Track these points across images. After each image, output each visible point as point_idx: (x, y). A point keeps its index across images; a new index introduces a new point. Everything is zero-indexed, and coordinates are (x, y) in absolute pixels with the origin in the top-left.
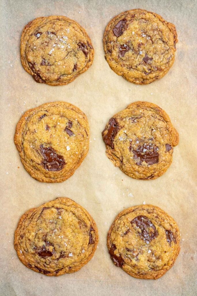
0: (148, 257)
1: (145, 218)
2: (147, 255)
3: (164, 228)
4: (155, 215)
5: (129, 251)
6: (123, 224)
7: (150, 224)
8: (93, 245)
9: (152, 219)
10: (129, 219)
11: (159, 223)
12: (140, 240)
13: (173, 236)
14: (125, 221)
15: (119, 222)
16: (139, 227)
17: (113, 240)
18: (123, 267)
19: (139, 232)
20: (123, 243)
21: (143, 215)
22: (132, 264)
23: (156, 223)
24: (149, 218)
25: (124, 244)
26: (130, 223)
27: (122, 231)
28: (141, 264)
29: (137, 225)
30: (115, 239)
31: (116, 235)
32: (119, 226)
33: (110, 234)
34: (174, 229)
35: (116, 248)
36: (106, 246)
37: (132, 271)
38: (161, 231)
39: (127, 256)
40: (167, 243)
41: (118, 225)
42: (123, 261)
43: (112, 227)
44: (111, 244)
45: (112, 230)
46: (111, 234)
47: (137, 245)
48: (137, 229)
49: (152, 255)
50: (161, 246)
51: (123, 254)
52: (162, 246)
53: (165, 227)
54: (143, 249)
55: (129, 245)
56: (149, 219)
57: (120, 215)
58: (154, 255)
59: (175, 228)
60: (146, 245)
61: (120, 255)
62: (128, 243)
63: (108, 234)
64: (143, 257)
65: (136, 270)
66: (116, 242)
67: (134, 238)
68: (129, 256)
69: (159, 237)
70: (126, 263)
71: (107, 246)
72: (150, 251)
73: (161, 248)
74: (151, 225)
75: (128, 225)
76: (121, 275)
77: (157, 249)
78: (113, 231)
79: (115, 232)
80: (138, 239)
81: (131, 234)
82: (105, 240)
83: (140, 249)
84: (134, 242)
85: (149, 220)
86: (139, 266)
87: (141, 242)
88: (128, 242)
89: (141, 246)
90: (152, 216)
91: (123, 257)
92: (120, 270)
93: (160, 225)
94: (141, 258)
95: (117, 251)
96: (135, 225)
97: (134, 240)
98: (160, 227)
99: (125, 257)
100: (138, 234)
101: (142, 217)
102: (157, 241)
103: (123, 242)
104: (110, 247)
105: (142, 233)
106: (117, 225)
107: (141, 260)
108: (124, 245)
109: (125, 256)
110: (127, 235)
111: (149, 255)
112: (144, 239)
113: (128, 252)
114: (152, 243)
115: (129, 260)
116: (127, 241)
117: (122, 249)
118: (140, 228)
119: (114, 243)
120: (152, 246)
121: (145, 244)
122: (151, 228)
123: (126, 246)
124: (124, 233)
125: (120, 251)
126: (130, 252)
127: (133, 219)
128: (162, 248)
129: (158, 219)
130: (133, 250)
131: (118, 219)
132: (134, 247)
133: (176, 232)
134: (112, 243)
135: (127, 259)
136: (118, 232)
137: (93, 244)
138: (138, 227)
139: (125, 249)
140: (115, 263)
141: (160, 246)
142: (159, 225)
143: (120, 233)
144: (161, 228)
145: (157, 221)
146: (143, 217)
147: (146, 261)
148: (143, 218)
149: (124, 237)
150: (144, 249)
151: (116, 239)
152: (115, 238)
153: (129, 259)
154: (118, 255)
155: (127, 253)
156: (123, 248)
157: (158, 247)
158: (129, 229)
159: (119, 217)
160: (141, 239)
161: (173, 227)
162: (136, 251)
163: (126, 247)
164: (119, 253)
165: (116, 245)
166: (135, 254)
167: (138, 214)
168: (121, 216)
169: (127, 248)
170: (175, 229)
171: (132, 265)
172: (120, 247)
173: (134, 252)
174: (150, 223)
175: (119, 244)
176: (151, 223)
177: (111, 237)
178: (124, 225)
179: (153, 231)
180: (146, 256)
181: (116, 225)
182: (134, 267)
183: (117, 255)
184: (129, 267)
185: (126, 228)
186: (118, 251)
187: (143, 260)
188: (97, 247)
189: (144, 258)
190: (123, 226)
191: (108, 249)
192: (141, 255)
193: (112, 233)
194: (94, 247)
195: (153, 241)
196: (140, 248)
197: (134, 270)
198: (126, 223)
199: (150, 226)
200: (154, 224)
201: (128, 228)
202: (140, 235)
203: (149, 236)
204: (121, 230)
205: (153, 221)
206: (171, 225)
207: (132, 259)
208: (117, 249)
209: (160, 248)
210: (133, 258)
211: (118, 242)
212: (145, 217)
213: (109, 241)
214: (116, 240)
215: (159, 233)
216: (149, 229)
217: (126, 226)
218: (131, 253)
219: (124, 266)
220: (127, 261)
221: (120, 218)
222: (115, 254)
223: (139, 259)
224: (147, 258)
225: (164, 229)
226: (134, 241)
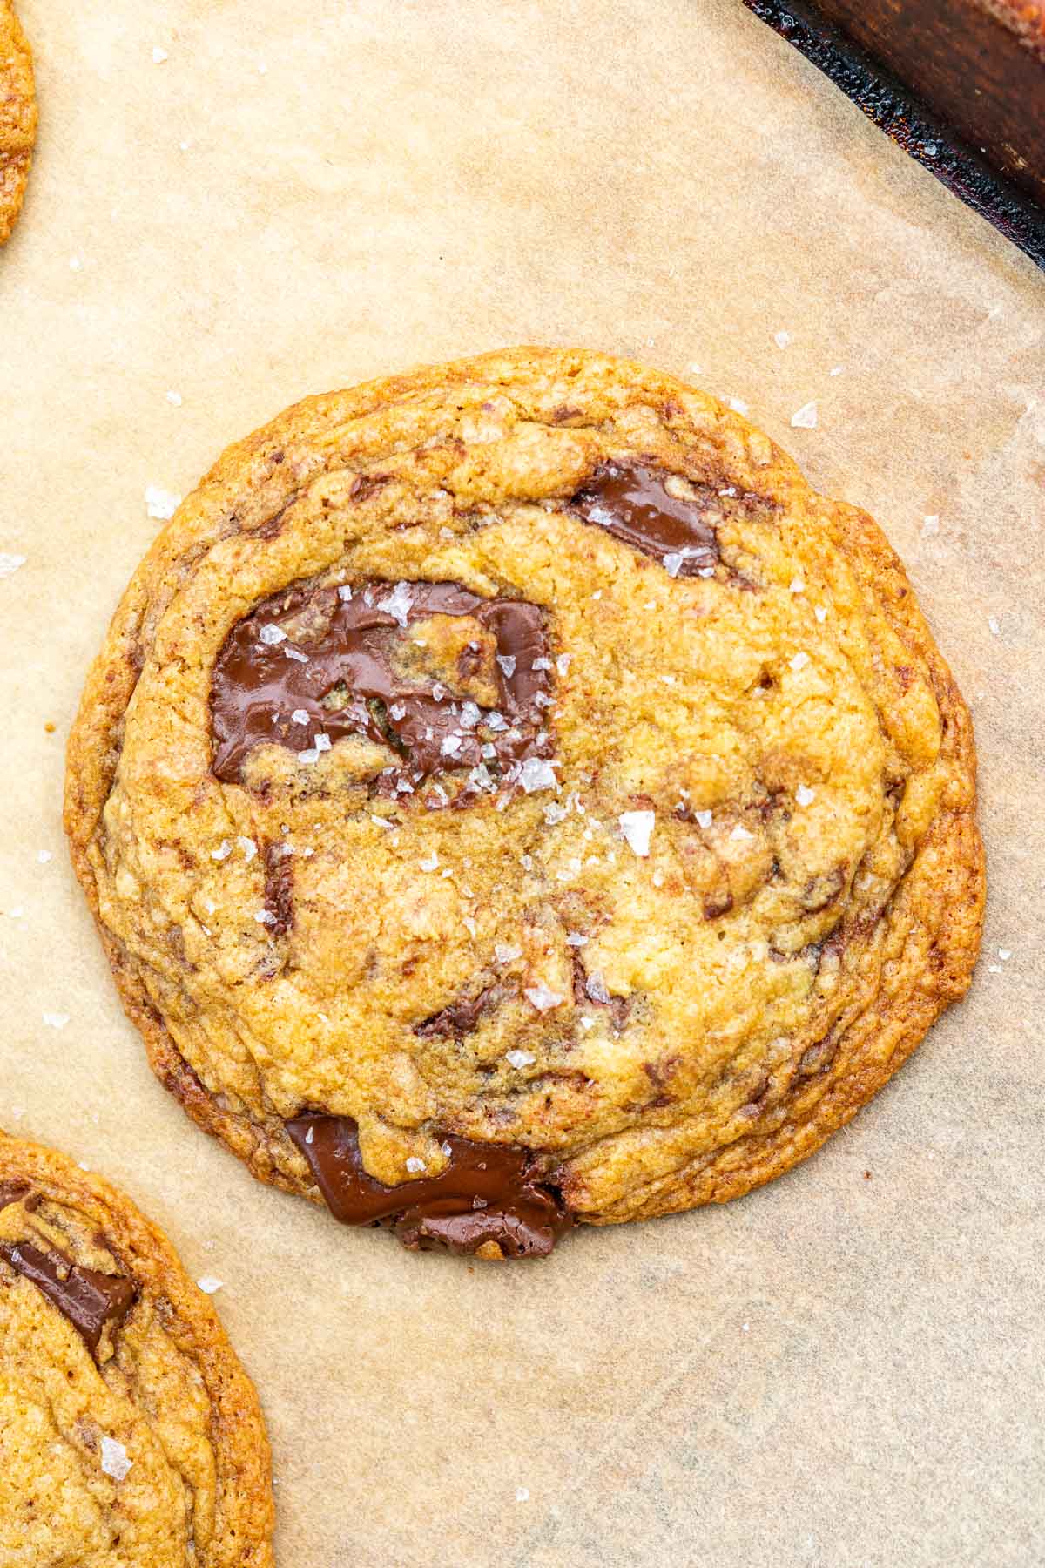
0: (673, 887)
1: (295, 607)
2: (658, 881)
3: (532, 502)
4: (337, 485)
5: (474, 1029)
6: (170, 857)
7: (382, 606)
8: (146, 1305)
9: (352, 543)
10: (163, 769)
11: (441, 508)
12: (454, 829)
13: (680, 473)
14: (158, 819)
15: (126, 884)
16: (322, 741)
17: (248, 1084)
18: (582, 1201)
19: (371, 782)
20: (355, 1013)
21: (244, 607)
22: (615, 1091)
23: (416, 538)
24: (325, 571)
25: (368, 1011)
26: (212, 789)
27: (229, 937)
28: (692, 1009)
29: (285, 742)
30: (250, 1058)
31: (229, 1024)
32: (159, 918)
33: (174, 1067)
34: (626, 420)
35: (351, 1124)
36: (272, 1199)
37: (691, 1157)
38: (538, 552)
39: (498, 1081)
40: (687, 593)
41: (147, 926)
42: (529, 1154)
43: (136, 992)
44: (273, 1137)
45: (158, 1017)
46: (184, 1063)
47: (482, 904)
48: (325, 766)
49: (692, 841)
50: (673, 669)
51: (457, 1099)
52: (679, 662)
53: (529, 488)
54: (569, 871)
55: (407, 971)
56: (326, 582)
57: (86, 824)
58: (704, 818)
59: (619, 394)
60: (554, 812)
61: (441, 1137)
62: (382, 961)
63: (169, 1083)
64: (638, 928)
65: (709, 1110)
66: (288, 1079)
67: (389, 877)
68: (520, 1059)
69: (568, 621)
70: (564, 1138)
71: (272, 1184)
72: (640, 826)
73: (696, 694)
74: (398, 604)
75: (221, 826)
76: (650, 1281)
77: (675, 740)
78: (176, 1018)
79: (196, 1009)
80: (436, 838)
81: (323, 864)
82: (199, 1154)
83: (541, 902)
84: (421, 902)
85: (335, 588)
86: (690, 1041)
87: (478, 830)
88: (372, 962)
89: (520, 873)
90: (324, 526)
91: (487, 1131)
92: (600, 1259)
93: (469, 516)
94: (635, 956)
95: (381, 1130)
96: (271, 761)
97: (404, 885)
98: (487, 541)
99: (495, 1104)
100: (386, 804)
101: (252, 626)
102: (599, 683)
103: (342, 1004)
104: (297, 1163)
105: (402, 751)
106: (141, 934)
107: (650, 975)
108: (377, 1022)
109: (492, 1093)
110: (302, 916)
111: (666, 864)
112: (478, 779)
113: (469, 1041)
114: (581, 738)
115: (563, 1093)
116: (361, 957)
117: (404, 1075)
118: (337, 734)
119: (287, 1102)
120: (600, 762)
121: (526, 814)
122: (424, 634)
123: (398, 1007)
124: (270, 928)
125: (406, 1109)
126: (483, 1021)
127: (203, 735)
128: (700, 677)
129: (393, 492)
130: (489, 978)
131: (100, 873)
132: (470, 945)
133: (676, 421)
134: (273, 1123)
135: (527, 1105)
136: (208, 976)
137: (134, 1299)
138: (311, 745)
139: (419, 1042)
140: (492, 1248)
141: (670, 680)
142: (460, 524)
143: (236, 960)
144: (505, 528)
145: (407, 511)
146: (268, 618)
147: (706, 933)
148: (273, 634)
149: (304, 960)
150: (575, 865)
151: (259, 1052)
152: (238, 1050)
153: (548, 1087)
154: (430, 1158)
155: (471, 1061)
156: (394, 1048)
157: (661, 717)
158: (267, 848)
159: (93, 850)
160: (449, 817)
161: (599, 410)
162: (533, 956)
163: (407, 1017)
164: (411, 1130)
165: (314, 1092)
166: (550, 989)
167: (191, 635)
168: (100, 822)
169: (431, 1019)
170: (634, 402)
171: (627, 1108)
172: (366, 1071)
173: (518, 983)
174: (368, 598)
175: (326, 1067)
176: (381, 583)
177: (209, 1082)
178: (188, 862)
179: (467, 631)
180: (651, 896)
181: (134, 946)
182: (661, 1101)
183: (415, 1165)
184: (622, 1148)
185: (237, 869)
186: (392, 1125)
187: (672, 956)
188: (208, 1285)
189: (655, 938)
190: (183, 881)
191: (311, 1200)
192: (609, 937)
193: (180, 1037)
194: (170, 1319)
195: (563, 714)
196: (533, 889)
197: (701, 1127)
198: (185, 829)
199: (395, 626)
200: (415, 570)
201: (251, 849)
202: (404, 786)
203: (485, 710)
204: (215, 938)
205: (378, 553)
206: (562, 416)
207: (572, 1062)
208: (361, 1120)
209: (690, 707)
210: (569, 1034)
211: (304, 1051)
212: (277, 595)
213: (238, 1134)
214: (269, 1065)
215: (537, 588)
216: (425, 653)
217: (219, 854)
218: (511, 1013)
219: (575, 1187)
220: (553, 1118)
221: (102, 849)
222: (391, 1177)
223: (624, 989)
224: (687, 907)
225: (532, 514)
226: (415, 891)
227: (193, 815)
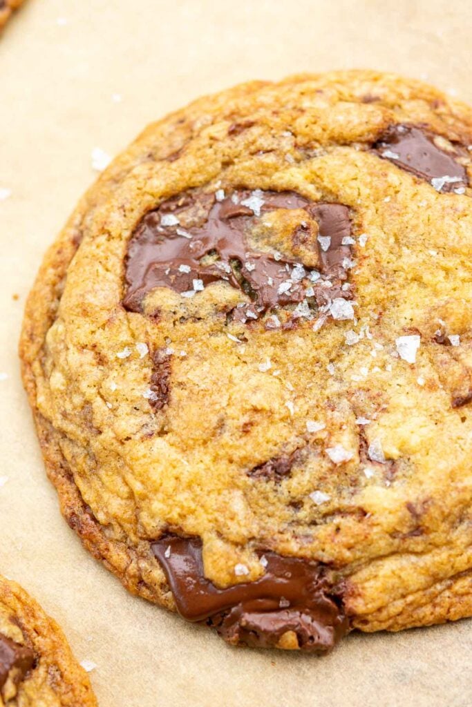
0: (431, 386)
1: (185, 205)
2: (421, 382)
3: (346, 143)
4: (221, 129)
5: (288, 474)
6: (89, 356)
7: (246, 203)
8: (41, 670)
9: (226, 164)
10: (90, 299)
11: (287, 143)
12: (283, 344)
13: (444, 135)
14: (83, 331)
15: (57, 380)
16: (198, 284)
17: (129, 514)
18: (358, 605)
19: (229, 312)
20: (208, 459)
21: (153, 202)
22: (387, 520)
23: (270, 159)
24: (207, 183)
25: (216, 459)
26: (122, 314)
27: (124, 408)
28: (443, 465)
29: (173, 286)
30: (131, 495)
31: (118, 472)
32: (78, 400)
33: (78, 508)
34: (407, 106)
35: (197, 540)
36: (138, 607)
37: (436, 579)
38: (349, 171)
39: (303, 514)
40: (447, 200)
41: (69, 407)
42: (324, 566)
43: (58, 458)
44: (142, 556)
45: (70, 476)
46: (85, 506)
47: (300, 395)
48: (199, 299)
49: (446, 357)
50: (436, 247)
51: (273, 525)
52: (441, 241)
53: (346, 133)
54: (360, 375)
55: (246, 429)
56: (208, 189)
57: (33, 349)
58: (454, 340)
59: (406, 92)
60: (351, 337)
61: (260, 552)
62: (229, 422)
63: (72, 522)
64: (407, 411)
65: (449, 543)
66: (157, 506)
67: (237, 372)
68: (319, 497)
69: (368, 216)
70: (347, 554)
71: (138, 595)
72: (410, 346)
73: (451, 262)
74: (255, 202)
75: (125, 337)
76: (401, 677)
77: (436, 293)
78: (82, 474)
79: (97, 460)
80: (270, 350)
81: (192, 361)
82: (90, 577)
83: (339, 395)
84: (256, 389)
85: (213, 193)
86: (441, 487)
87: (299, 345)
88: (221, 425)
89: (326, 376)
90: (210, 151)
91: (294, 547)
92: (366, 660)
93: (306, 149)
94: (403, 431)
95: (219, 545)
96: (164, 298)
97: (246, 377)
98: (316, 164)
99: (301, 530)
100: (238, 326)
101: (155, 214)
102: (385, 256)
103: (198, 453)
104: (158, 575)
105: (252, 295)
106: (65, 415)
107: (414, 441)
108: (223, 465)
109: (298, 523)
110: (176, 393)
111: (426, 373)
112: (301, 311)
113: (285, 482)
114: (370, 290)
115: (348, 522)
116: (214, 420)
117: (238, 504)
118: (209, 280)
119: (153, 525)
120: (382, 308)
121: (333, 336)
122: (270, 220)
123: (237, 454)
124: (153, 404)
125: (237, 530)
126: (295, 469)
127: (117, 279)
128: (454, 252)
129: (255, 131)
130: (301, 441)
131: (40, 381)
132: (288, 420)
133: (442, 109)
134: (144, 546)
135: (323, 531)
136: (108, 435)
137: (33, 665)
138: (190, 288)
139: (250, 481)
140: (290, 639)
141: (433, 253)
142: (298, 154)
143: (128, 423)
144: (327, 157)
145: (265, 142)
146: (168, 211)
147: (454, 417)
148: (170, 220)
149: (175, 424)
150: (364, 371)
151: (138, 487)
152: (124, 490)
153: (338, 520)
154: (251, 567)
155: (285, 496)
156: (233, 485)
157: (427, 277)
158: (153, 355)
159: (36, 365)
160: (279, 335)
161: (392, 98)
162: (334, 429)
163: (243, 462)
164: (239, 545)
165: (174, 515)
166: (342, 450)
167: (116, 217)
168: (43, 347)
169: (260, 466)
170: (414, 97)
171: (393, 534)
172: (212, 501)
173: (321, 445)
174: (235, 199)
175: (183, 497)
176: (243, 189)
177: (101, 517)
178: (101, 361)
179: (297, 215)
180: (417, 392)
181: (58, 422)
182: (418, 530)
183: (240, 570)
184: (389, 566)
185: (133, 366)
186: (227, 541)
187: (429, 430)
188: (87, 665)
189: (417, 419)
190: (96, 373)
191: (163, 607)
192: (385, 419)
193: (83, 487)
194: (59, 681)
195: (362, 272)
196: (334, 387)
197: (442, 555)
198: (101, 337)
199: (251, 215)
200: (267, 181)
201: (143, 350)
202: (250, 314)
203: (308, 269)
204: (114, 410)
205: (244, 170)
206: (368, 100)
207: (356, 502)
208: (205, 537)
209: (447, 271)
210: (355, 483)
211: (169, 484)
212: (174, 197)
213: (118, 556)
214: (144, 497)
215: (348, 193)
216: (271, 231)
217: (122, 355)
218: (315, 465)
219: (354, 595)
220: (341, 538)
221: (42, 365)
222: (222, 578)
223: (394, 452)
224: (441, 399)
225: (345, 150)
226: (254, 381)
227: (107, 329)
